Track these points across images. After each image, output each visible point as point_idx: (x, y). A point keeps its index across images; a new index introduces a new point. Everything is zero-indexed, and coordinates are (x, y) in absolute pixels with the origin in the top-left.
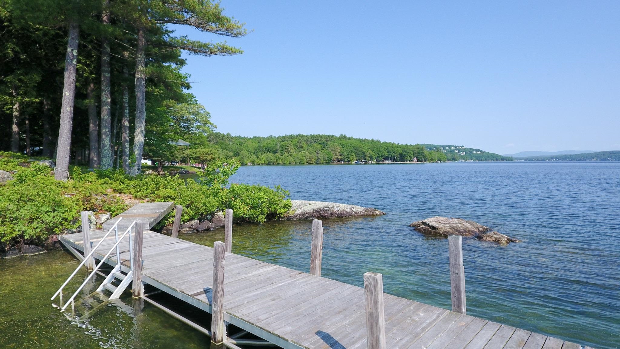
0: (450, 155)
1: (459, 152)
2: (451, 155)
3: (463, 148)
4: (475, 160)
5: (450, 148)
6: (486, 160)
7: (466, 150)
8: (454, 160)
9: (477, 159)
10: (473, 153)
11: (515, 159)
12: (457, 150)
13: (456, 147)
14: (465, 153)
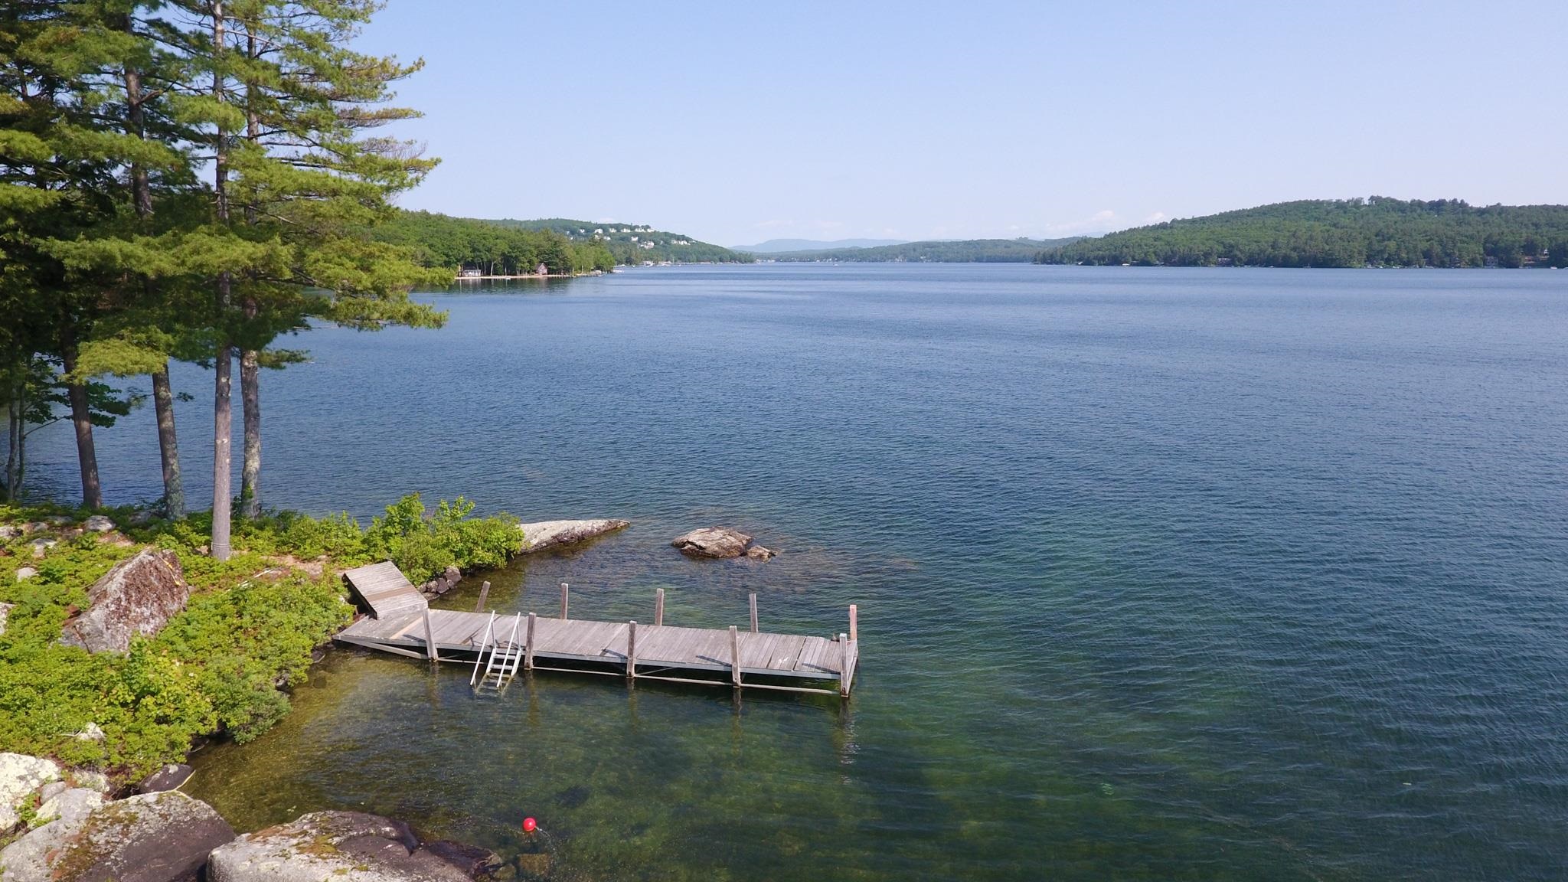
0: (619, 251)
1: (639, 241)
2: (623, 249)
3: (649, 230)
4: (676, 261)
5: (618, 231)
6: (698, 261)
7: (655, 237)
8: (629, 262)
9: (680, 259)
10: (670, 244)
11: (758, 257)
12: (636, 235)
13: (632, 228)
14: (653, 244)
